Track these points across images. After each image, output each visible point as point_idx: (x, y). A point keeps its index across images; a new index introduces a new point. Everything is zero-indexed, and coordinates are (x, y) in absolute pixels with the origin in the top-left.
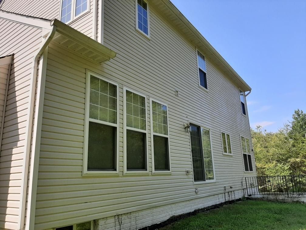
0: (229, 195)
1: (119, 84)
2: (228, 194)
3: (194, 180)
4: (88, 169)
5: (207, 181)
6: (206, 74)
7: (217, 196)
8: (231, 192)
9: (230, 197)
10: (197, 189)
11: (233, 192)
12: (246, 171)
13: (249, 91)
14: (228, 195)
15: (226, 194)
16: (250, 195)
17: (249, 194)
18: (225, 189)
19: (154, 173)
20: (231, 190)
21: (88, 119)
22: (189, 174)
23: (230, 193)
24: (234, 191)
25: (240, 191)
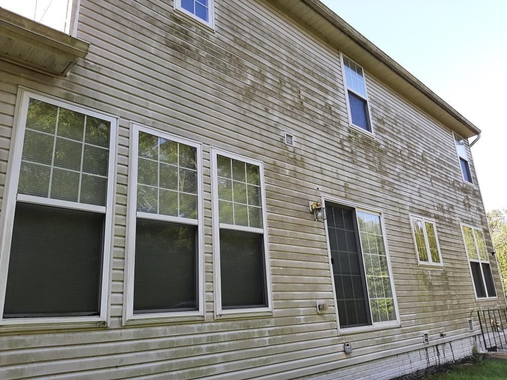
0: (438, 352)
1: (117, 119)
2: (436, 350)
3: (341, 325)
4: (7, 315)
5: (376, 325)
6: (368, 102)
7: (406, 355)
8: (444, 344)
9: (442, 355)
10: (348, 345)
11: (448, 345)
12: (479, 296)
13: (476, 137)
14: (436, 352)
15: (430, 350)
16: (494, 349)
17: (488, 347)
18: (427, 340)
19: (221, 315)
20: (441, 340)
21: (12, 197)
22: (324, 312)
23: (440, 347)
24: (450, 342)
25: (467, 340)
